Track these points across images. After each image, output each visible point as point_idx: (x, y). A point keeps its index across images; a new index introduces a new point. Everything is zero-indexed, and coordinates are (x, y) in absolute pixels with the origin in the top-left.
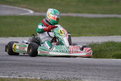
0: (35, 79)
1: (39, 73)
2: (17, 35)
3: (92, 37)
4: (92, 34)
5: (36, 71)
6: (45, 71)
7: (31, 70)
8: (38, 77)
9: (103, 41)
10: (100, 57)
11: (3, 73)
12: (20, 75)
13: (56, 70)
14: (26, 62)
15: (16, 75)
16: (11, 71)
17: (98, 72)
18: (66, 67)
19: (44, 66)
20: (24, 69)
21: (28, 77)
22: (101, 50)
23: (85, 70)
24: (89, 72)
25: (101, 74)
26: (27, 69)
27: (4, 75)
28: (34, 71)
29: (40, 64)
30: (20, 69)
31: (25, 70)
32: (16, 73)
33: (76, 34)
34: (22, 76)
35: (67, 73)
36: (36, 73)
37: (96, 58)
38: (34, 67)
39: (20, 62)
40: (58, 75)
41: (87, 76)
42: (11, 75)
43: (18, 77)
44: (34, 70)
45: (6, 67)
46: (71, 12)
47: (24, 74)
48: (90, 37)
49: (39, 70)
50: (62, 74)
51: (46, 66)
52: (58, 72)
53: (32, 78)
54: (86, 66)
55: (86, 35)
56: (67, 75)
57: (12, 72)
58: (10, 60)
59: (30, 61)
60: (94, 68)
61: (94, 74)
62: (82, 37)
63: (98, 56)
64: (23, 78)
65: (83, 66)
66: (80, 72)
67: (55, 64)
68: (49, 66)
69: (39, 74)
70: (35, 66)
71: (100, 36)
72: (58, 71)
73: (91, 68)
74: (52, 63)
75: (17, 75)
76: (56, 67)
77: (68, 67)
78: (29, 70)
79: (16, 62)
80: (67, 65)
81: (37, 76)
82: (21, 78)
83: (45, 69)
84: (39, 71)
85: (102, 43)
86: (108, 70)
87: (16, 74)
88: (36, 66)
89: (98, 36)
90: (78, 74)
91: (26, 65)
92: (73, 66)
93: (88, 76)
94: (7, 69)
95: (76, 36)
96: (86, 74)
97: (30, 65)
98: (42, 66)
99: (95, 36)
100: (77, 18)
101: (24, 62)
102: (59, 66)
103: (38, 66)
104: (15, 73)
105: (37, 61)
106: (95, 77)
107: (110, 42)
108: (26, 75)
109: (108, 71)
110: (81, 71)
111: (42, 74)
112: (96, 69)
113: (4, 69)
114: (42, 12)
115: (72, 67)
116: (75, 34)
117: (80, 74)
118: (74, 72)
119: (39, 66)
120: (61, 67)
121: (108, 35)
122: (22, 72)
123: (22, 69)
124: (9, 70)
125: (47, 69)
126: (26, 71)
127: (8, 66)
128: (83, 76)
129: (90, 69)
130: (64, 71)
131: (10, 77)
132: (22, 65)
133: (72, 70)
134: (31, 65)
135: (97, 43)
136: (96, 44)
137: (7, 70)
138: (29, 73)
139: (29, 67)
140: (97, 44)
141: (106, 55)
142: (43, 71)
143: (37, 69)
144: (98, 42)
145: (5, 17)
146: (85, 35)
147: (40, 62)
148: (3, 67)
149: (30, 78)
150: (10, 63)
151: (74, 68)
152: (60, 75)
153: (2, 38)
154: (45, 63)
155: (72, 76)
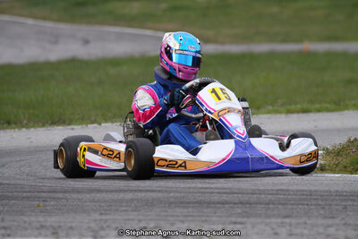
1: (223, 224)
5: (214, 219)
6: (239, 220)
7: (198, 218)
11: (116, 229)
13: (274, 216)
14: (182, 195)
16: (140, 221)
18: (303, 204)
19: (235, 204)
20: (178, 216)
26: (186, 216)
28: (206, 221)
29: (225, 197)
30: (167, 216)
31: (181, 218)
33: (328, 106)
35: (305, 223)
36: (214, 227)
38: (207, 207)
39: (166, 195)
40: (278, 230)
44: (207, 216)
45: (124, 211)
46: (310, 39)
49: (221, 217)
50: (290, 225)
51: (241, 203)
52: (279, 220)
56: (305, 228)
57: (142, 225)
58: (135, 191)
59: (195, 191)
62: (346, 112)
65: (354, 200)
66: (343, 219)
67: (269, 197)
68: (250, 204)
70: (209, 204)
72: (279, 216)
74: (260, 194)
76: (273, 204)
77: (307, 205)
79: (152, 194)
80: (304, 200)
83: (239, 213)
84: (223, 219)
88: (214, 203)
90: (338, 225)
91: (181, 203)
92: (322, 200)
94: (126, 217)
95: (328, 110)
97: (194, 203)
98: (231, 203)
100: (328, 54)
101: (177, 195)
102: (280, 204)
103: (218, 203)
105: (217, 191)
110: (348, 215)
113: (119, 217)
114: (223, 43)
115: (320, 202)
116: (324, 105)
117: (345, 224)
118: (326, 217)
119: (223, 204)
120: (287, 204)
122: (173, 224)
123: (172, 216)
124: (133, 220)
125: (246, 212)
126: (183, 222)
127: (130, 209)
128: (356, 230)
130: (296, 217)
133: (322, 212)
134: (197, 202)
137: (129, 220)
139: (191, 210)
142: (233, 219)
143: (215, 213)
145: (115, 62)
146: (354, 105)
147: (224, 193)
148: (117, 210)
150: (137, 200)
151: (327, 207)
152: (284, 229)
153: (109, 124)
154: (240, 195)
155: (321, 230)
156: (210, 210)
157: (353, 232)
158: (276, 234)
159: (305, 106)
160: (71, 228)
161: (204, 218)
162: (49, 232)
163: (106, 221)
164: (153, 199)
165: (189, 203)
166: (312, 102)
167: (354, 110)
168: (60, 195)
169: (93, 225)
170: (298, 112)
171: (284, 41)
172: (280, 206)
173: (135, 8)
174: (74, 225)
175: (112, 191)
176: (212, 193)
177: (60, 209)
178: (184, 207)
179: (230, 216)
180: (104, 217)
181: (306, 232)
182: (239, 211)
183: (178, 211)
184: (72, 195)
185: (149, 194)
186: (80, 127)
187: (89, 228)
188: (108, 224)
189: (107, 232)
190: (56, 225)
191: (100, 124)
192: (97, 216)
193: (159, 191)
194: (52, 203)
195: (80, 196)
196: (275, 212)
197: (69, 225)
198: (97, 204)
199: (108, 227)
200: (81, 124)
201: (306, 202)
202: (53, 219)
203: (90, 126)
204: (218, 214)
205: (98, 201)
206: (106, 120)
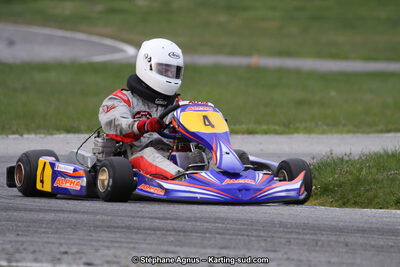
1: (153, 252)
2: (82, 127)
3: (330, 136)
4: (328, 125)
5: (143, 246)
6: (172, 248)
7: (125, 245)
9: (366, 151)
10: (356, 204)
11: (34, 252)
12: (89, 261)
13: (210, 246)
14: (109, 218)
15: (75, 260)
16: (61, 244)
17: (347, 252)
18: (243, 235)
19: (168, 231)
20: (104, 241)
22: (359, 180)
23: (305, 245)
24: (317, 251)
25: (358, 261)
26: (112, 242)
27: (36, 260)
28: (134, 248)
29: (157, 223)
30: (91, 240)
31: (106, 244)
32: (78, 252)
33: (277, 128)
34: (96, 262)
37: (340, 206)
38: (136, 233)
39: (91, 217)
41: (309, 265)
42: (59, 259)
44: (136, 243)
45: (44, 232)
46: (261, 53)
47: (103, 256)
48: (324, 136)
49: (151, 244)
51: (174, 230)
52: (216, 251)
54: (306, 234)
55: (309, 131)
57: (63, 249)
58: (57, 211)
59: (124, 214)
60: (333, 238)
61: (333, 260)
62: (296, 135)
63: (348, 200)
65: (299, 233)
66: (286, 253)
67: (206, 224)
68: (184, 232)
70: (139, 230)
71: (354, 132)
72: (215, 246)
73: (323, 238)
74: (196, 221)
75: (81, 258)
76: (210, 233)
77: (248, 236)
78: (121, 242)
79: (76, 216)
80: (245, 230)
83: (172, 242)
84: (154, 246)
85: (360, 158)
86: (382, 247)
87: (78, 256)
88: (144, 229)
89: (348, 132)
90: (280, 259)
91: (108, 227)
92: (264, 232)
94: (46, 240)
95: (276, 133)
96: (308, 261)
97: (122, 228)
98: (163, 230)
99: (341, 132)
101: (105, 218)
102: (218, 233)
103: (149, 229)
104: (73, 254)
105: (147, 215)
107: (390, 152)
108: (109, 259)
109: (380, 249)
110: (292, 249)
112: (340, 242)
113: (37, 240)
115: (262, 234)
116: (272, 127)
117: (288, 259)
118: (267, 250)
119: (154, 230)
120: (223, 234)
121: (381, 132)
122: (97, 250)
123: (98, 241)
124: (53, 243)
125: (179, 240)
126: (108, 248)
127: (50, 231)
129: (320, 243)
130: (234, 248)
131: (58, 266)
132: (96, 227)
133: (263, 244)
134: (125, 227)
135: (346, 158)
136: (342, 160)
137: (49, 243)
138: (119, 252)
139: (118, 235)
140: (347, 162)
141: (375, 197)
142: (165, 248)
143: (145, 240)
144: (348, 153)
145: (44, 67)
146: (305, 128)
147: (156, 218)
148: (36, 232)
150: (59, 221)
151: (269, 239)
153: (32, 136)
154: (174, 222)
156: (139, 236)
159: (251, 126)
161: (132, 245)
163: (23, 243)
164: (77, 221)
165: (117, 227)
166: (259, 123)
167: (304, 133)
169: (8, 246)
170: (243, 133)
171: (232, 53)
172: (218, 236)
173: (68, 9)
175: (31, 210)
176: (143, 217)
178: (110, 232)
179: (160, 244)
180: (19, 238)
182: (172, 239)
183: (104, 235)
185: (72, 215)
187: (4, 249)
189: (24, 255)
191: (21, 135)
192: (12, 237)
193: (84, 213)
196: (212, 242)
198: (14, 224)
199: (25, 249)
201: (246, 233)
203: (11, 137)
204: (148, 242)
205: (15, 220)
206: (29, 132)
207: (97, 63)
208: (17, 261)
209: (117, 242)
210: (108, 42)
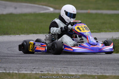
0: (56, 74)
2: (38, 32)
3: (112, 33)
4: (111, 29)
5: (57, 66)
6: (66, 66)
8: (60, 72)
11: (25, 68)
12: (42, 71)
13: (77, 65)
14: (47, 58)
15: (37, 70)
16: (33, 66)
17: (118, 66)
18: (87, 62)
19: (65, 61)
20: (46, 65)
21: (50, 73)
23: (106, 64)
24: (110, 66)
26: (48, 65)
27: (26, 71)
28: (55, 67)
29: (61, 59)
30: (42, 65)
31: (46, 66)
32: (38, 68)
33: (96, 31)
34: (44, 71)
35: (88, 68)
36: (58, 69)
37: (116, 53)
38: (55, 62)
41: (107, 70)
42: (33, 70)
43: (40, 73)
44: (55, 65)
45: (28, 63)
46: (90, 9)
47: (46, 69)
48: (109, 33)
50: (83, 69)
51: (67, 61)
52: (79, 67)
53: (53, 73)
54: (106, 61)
55: (105, 31)
56: (88, 70)
57: (34, 67)
60: (114, 62)
61: (114, 69)
62: (102, 33)
63: (118, 51)
64: (45, 73)
65: (104, 61)
66: (100, 67)
67: (76, 59)
68: (70, 61)
69: (60, 69)
70: (56, 61)
72: (79, 66)
73: (111, 62)
74: (73, 58)
75: (39, 70)
76: (77, 62)
77: (88, 62)
78: (51, 65)
79: (37, 58)
80: (88, 60)
81: (58, 71)
82: (42, 73)
84: (61, 66)
89: (118, 31)
90: (98, 69)
91: (47, 61)
92: (93, 61)
93: (109, 70)
94: (29, 65)
95: (96, 32)
96: (107, 69)
97: (51, 61)
99: (115, 32)
100: (96, 14)
101: (45, 58)
103: (59, 61)
104: (37, 69)
106: (115, 71)
108: (47, 70)
110: (102, 66)
111: (64, 70)
112: (116, 63)
113: (26, 65)
116: (95, 30)
117: (101, 69)
118: (94, 66)
119: (61, 61)
120: (81, 62)
122: (44, 68)
123: (44, 65)
124: (31, 66)
125: (68, 64)
126: (47, 67)
127: (30, 62)
128: (104, 70)
129: (110, 64)
130: (85, 66)
131: (33, 72)
132: (43, 61)
133: (93, 65)
134: (52, 61)
135: (117, 39)
136: (116, 39)
137: (29, 66)
138: (50, 68)
139: (50, 63)
140: (118, 40)
142: (64, 66)
144: (118, 37)
145: (25, 15)
147: (61, 58)
148: (25, 63)
149: (52, 73)
150: (32, 59)
151: (95, 63)
152: (81, 70)
153: (23, 35)
154: (66, 59)
155: (93, 70)
156: (56, 63)
157: (103, 71)
158: (78, 71)
160: (10, 68)
162: (3, 69)
163: (22, 66)
167: (104, 32)
168: (7, 57)
171: (82, 9)
172: (79, 62)
174: (11, 67)
176: (57, 58)
177: (7, 62)
178: (48, 62)
179: (63, 65)
180: (21, 65)
181: (88, 71)
182: (66, 64)
183: (46, 63)
184: (11, 57)
186: (13, 36)
187: (16, 68)
188: (22, 67)
189: (22, 69)
190: (5, 67)
191: (20, 35)
192: (19, 64)
193: (39, 57)
194: (4, 60)
195: (13, 58)
196: (78, 64)
197: (10, 67)
198: (19, 61)
199: (22, 68)
200: (13, 35)
202: (4, 65)
203: (17, 35)
204: (59, 65)
205: (19, 60)
206: (22, 34)
207: (42, 13)
208: (20, 71)
209: (50, 65)
210: (45, 7)
